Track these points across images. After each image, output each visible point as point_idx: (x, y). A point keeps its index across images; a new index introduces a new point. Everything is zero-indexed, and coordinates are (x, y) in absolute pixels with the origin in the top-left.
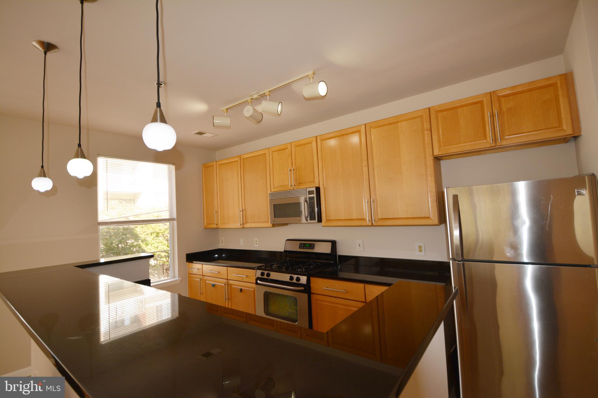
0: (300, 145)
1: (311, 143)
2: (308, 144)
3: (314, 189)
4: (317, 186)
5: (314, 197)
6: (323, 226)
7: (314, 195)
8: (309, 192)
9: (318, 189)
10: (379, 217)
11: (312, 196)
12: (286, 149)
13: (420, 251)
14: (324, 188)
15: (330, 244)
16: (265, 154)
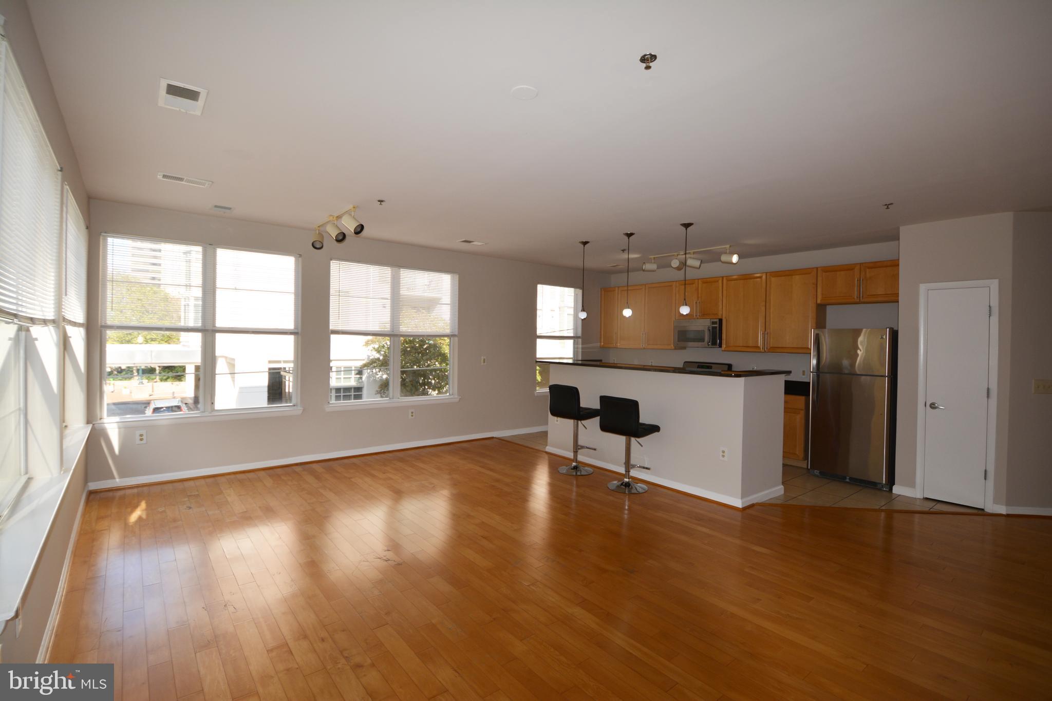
0: (707, 283)
1: (718, 281)
2: (715, 282)
3: (718, 320)
4: (720, 317)
5: (716, 327)
6: (723, 351)
7: (717, 325)
8: (712, 322)
9: (721, 321)
10: (771, 346)
11: (716, 325)
12: (693, 284)
13: (804, 374)
14: (726, 320)
15: (727, 366)
16: (671, 286)
